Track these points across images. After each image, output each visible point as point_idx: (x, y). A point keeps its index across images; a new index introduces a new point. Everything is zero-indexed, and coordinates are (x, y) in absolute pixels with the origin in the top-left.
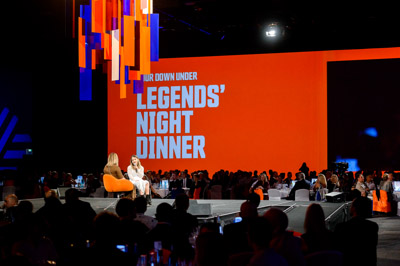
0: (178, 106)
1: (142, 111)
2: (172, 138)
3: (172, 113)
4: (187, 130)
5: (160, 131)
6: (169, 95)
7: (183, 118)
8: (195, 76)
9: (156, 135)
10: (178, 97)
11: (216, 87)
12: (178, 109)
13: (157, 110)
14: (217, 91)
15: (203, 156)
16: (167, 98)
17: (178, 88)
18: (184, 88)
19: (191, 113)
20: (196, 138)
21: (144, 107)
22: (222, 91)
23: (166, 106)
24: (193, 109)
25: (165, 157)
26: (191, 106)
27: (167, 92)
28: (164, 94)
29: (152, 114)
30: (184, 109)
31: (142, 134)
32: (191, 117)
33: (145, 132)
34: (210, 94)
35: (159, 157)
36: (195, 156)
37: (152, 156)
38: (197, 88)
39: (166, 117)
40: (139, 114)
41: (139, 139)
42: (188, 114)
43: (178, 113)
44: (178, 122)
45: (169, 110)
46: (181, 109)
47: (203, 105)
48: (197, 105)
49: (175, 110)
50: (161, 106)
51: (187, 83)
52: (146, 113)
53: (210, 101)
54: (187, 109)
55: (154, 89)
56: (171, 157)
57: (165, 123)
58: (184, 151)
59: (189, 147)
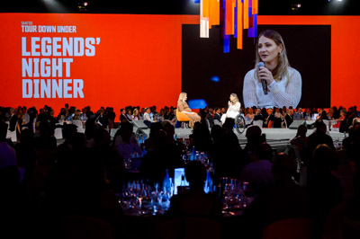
0: (59, 54)
1: (27, 58)
2: (54, 81)
3: (54, 60)
4: (68, 75)
5: (43, 75)
6: (52, 44)
7: (64, 64)
8: (74, 29)
9: (40, 78)
10: (59, 47)
11: (92, 40)
12: (60, 57)
13: (41, 57)
14: (93, 42)
15: (82, 96)
16: (49, 47)
17: (59, 39)
18: (65, 39)
19: (71, 60)
20: (76, 81)
21: (28, 54)
22: (98, 43)
23: (49, 54)
24: (73, 57)
25: (49, 96)
26: (71, 54)
27: (49, 42)
28: (47, 44)
29: (36, 61)
30: (65, 57)
31: (27, 77)
32: (71, 63)
33: (30, 75)
34: (88, 45)
35: (43, 96)
36: (76, 96)
37: (37, 96)
38: (76, 39)
39: (49, 63)
40: (24, 60)
41: (24, 82)
42: (69, 61)
43: (60, 60)
44: (60, 68)
45: (51, 57)
46: (62, 57)
47: (81, 54)
48: (77, 54)
49: (57, 57)
50: (44, 54)
51: (68, 35)
52: (30, 60)
53: (87, 51)
54: (68, 56)
55: (38, 39)
56: (54, 96)
57: (48, 68)
58: (66, 92)
59: (70, 88)
